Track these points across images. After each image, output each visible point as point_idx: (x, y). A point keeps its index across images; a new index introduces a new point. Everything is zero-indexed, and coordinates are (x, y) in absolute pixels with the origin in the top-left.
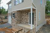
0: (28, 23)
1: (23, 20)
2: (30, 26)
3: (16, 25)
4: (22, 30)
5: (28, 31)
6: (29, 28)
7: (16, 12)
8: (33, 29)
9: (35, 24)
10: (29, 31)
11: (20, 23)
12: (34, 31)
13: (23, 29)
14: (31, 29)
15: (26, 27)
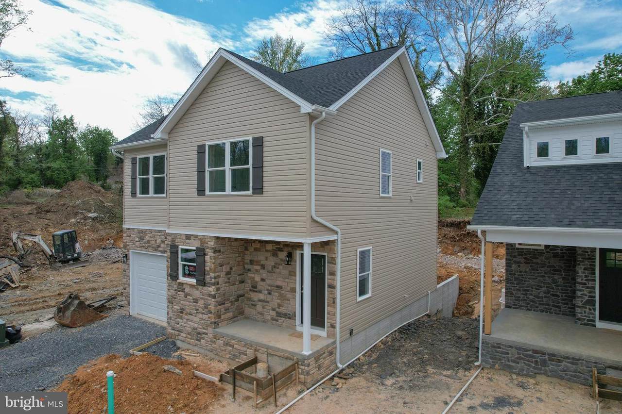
0: (292, 317)
1: (255, 296)
2: (300, 335)
3: (210, 330)
4: (255, 361)
5: (289, 363)
6: (296, 350)
7: (212, 244)
8: (317, 356)
9: (333, 326)
10: (293, 368)
11: (239, 316)
12: (319, 367)
13: (262, 356)
14: (306, 352)
15: (281, 342)
